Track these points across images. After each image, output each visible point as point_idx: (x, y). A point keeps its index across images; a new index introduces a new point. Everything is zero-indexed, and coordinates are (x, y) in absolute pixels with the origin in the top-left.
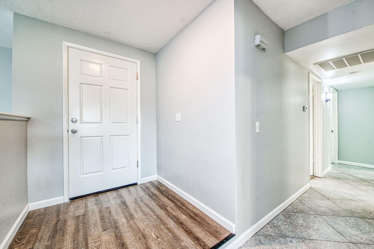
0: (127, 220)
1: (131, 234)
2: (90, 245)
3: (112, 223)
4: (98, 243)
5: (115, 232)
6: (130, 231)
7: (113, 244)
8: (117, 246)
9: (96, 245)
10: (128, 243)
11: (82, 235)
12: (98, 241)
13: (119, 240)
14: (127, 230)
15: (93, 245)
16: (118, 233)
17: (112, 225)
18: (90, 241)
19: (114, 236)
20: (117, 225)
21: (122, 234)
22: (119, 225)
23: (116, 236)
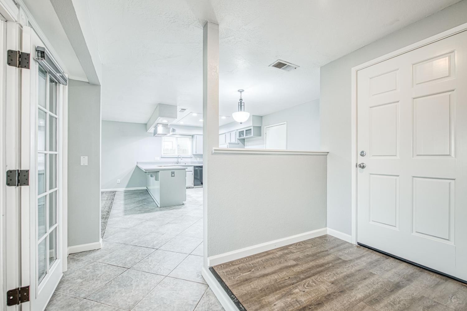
0: (362, 298)
1: (339, 308)
2: (309, 279)
3: (347, 286)
4: (314, 284)
5: (335, 293)
6: (344, 306)
7: (316, 295)
8: (316, 299)
9: (311, 283)
10: (325, 308)
11: (318, 270)
12: (315, 284)
13: (325, 299)
14: (344, 303)
15: (310, 281)
16: (334, 296)
17: (345, 287)
18: (313, 278)
19: (329, 293)
20: (347, 291)
21: (335, 300)
22: (348, 293)
23: (329, 295)
